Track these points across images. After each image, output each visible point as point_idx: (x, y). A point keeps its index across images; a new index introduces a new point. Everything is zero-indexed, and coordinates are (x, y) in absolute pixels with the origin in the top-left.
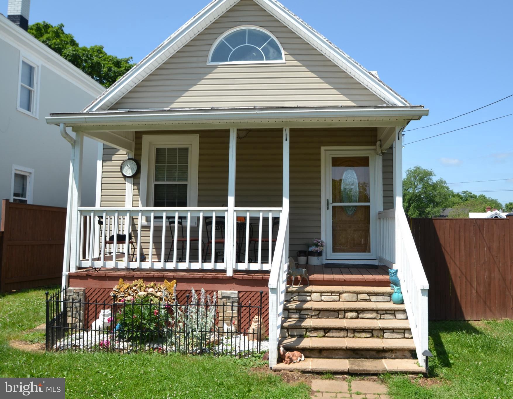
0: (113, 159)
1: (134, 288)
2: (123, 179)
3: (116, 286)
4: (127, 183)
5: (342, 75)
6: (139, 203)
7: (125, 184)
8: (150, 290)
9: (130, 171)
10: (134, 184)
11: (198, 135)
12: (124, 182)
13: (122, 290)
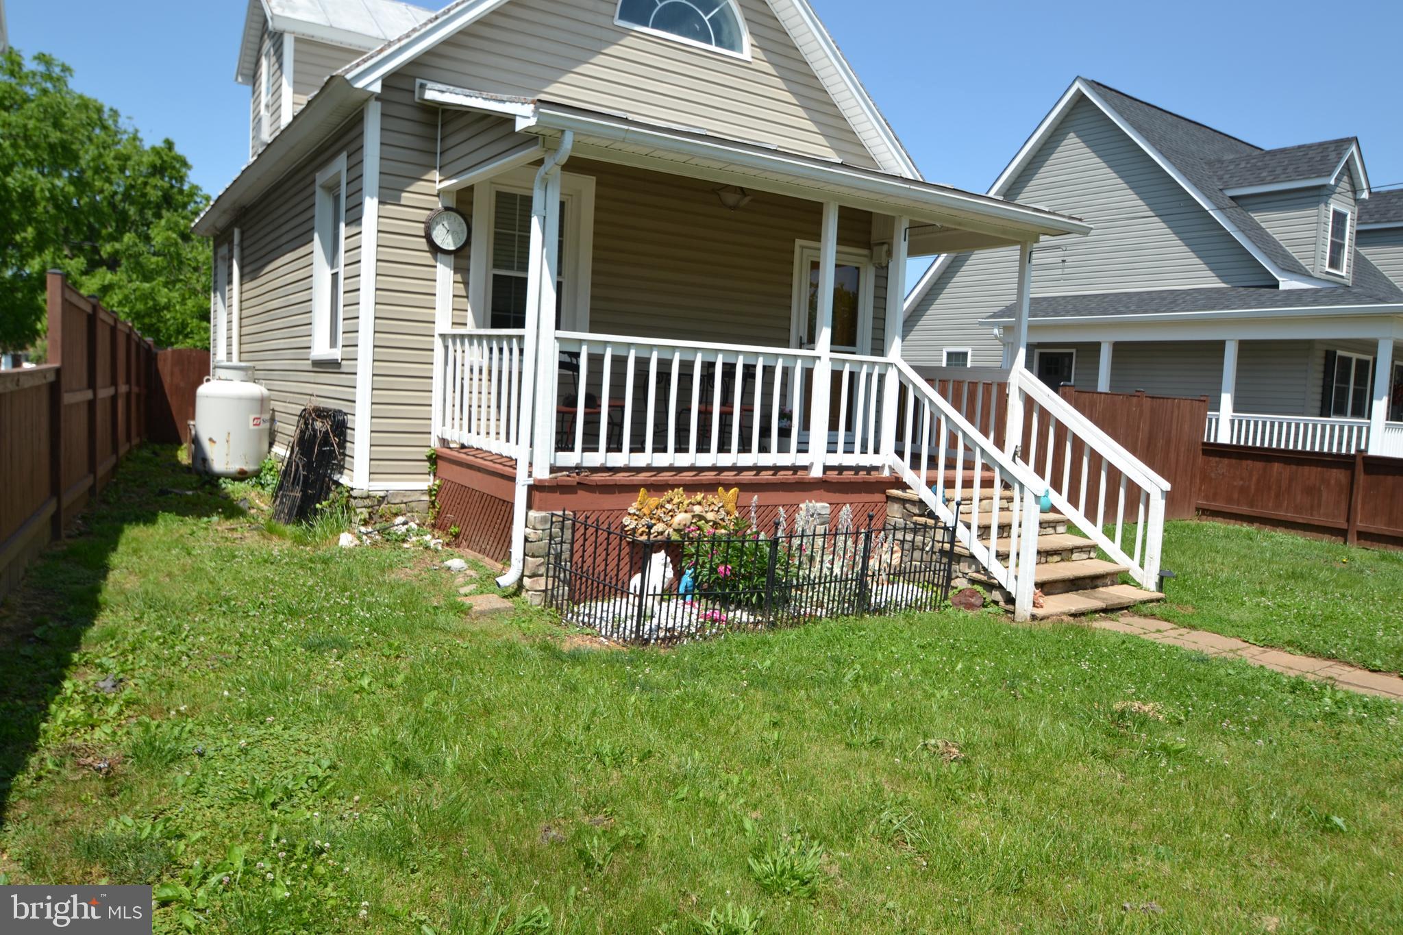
0: (403, 202)
1: (669, 506)
2: (428, 255)
3: (635, 505)
4: (438, 264)
5: (830, 110)
6: (466, 316)
7: (435, 267)
8: (697, 509)
9: (450, 237)
10: (456, 270)
11: (594, 178)
12: (432, 262)
13: (646, 510)
